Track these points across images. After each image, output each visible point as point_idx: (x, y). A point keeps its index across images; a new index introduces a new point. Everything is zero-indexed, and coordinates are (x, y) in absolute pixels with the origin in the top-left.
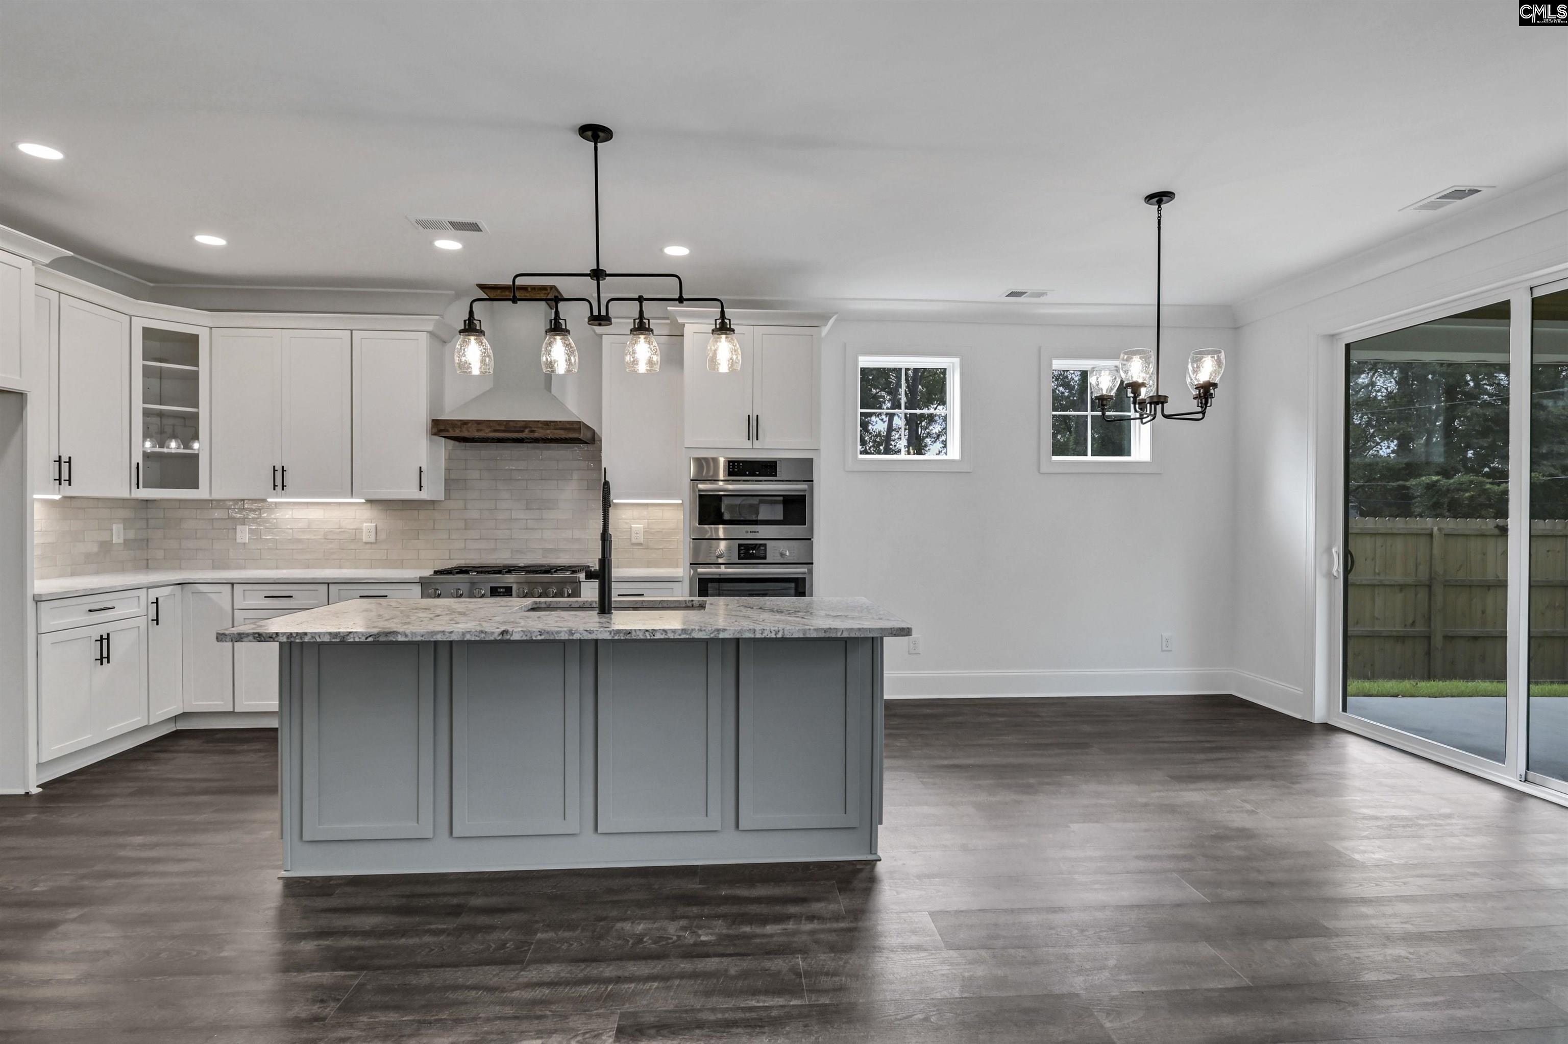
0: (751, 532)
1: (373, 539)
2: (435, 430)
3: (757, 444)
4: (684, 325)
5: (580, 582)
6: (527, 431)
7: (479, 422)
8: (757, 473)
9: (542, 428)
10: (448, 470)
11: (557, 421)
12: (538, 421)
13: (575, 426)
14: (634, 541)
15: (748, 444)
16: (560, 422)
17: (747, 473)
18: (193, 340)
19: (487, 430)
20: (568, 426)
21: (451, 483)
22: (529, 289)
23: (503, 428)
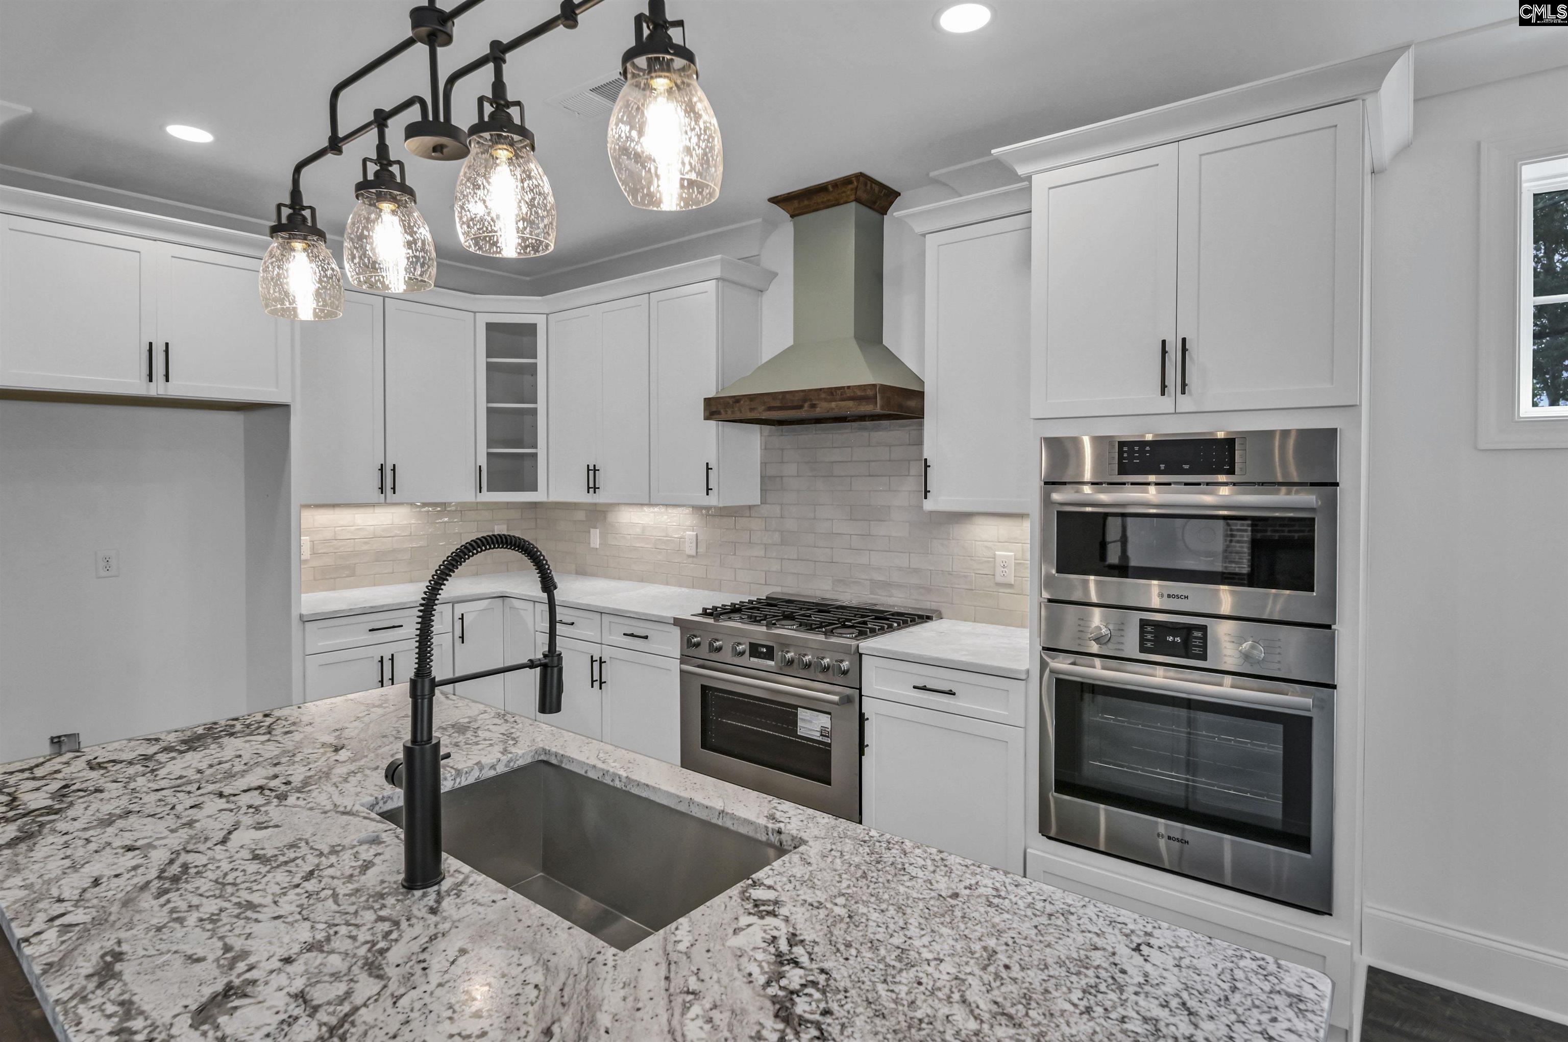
0: (1169, 596)
1: (693, 553)
2: (708, 414)
3: (1186, 403)
4: (1029, 178)
5: (861, 655)
6: (806, 405)
7: (752, 398)
8: (1186, 467)
9: (826, 400)
10: (764, 464)
11: (843, 387)
12: (821, 389)
13: (870, 393)
14: (999, 579)
15: (1166, 404)
16: (849, 387)
17: (1162, 466)
18: (531, 329)
19: (761, 408)
20: (859, 393)
21: (769, 483)
22: (830, 187)
23: (777, 404)
